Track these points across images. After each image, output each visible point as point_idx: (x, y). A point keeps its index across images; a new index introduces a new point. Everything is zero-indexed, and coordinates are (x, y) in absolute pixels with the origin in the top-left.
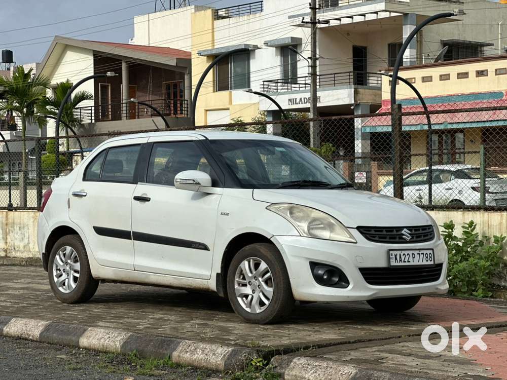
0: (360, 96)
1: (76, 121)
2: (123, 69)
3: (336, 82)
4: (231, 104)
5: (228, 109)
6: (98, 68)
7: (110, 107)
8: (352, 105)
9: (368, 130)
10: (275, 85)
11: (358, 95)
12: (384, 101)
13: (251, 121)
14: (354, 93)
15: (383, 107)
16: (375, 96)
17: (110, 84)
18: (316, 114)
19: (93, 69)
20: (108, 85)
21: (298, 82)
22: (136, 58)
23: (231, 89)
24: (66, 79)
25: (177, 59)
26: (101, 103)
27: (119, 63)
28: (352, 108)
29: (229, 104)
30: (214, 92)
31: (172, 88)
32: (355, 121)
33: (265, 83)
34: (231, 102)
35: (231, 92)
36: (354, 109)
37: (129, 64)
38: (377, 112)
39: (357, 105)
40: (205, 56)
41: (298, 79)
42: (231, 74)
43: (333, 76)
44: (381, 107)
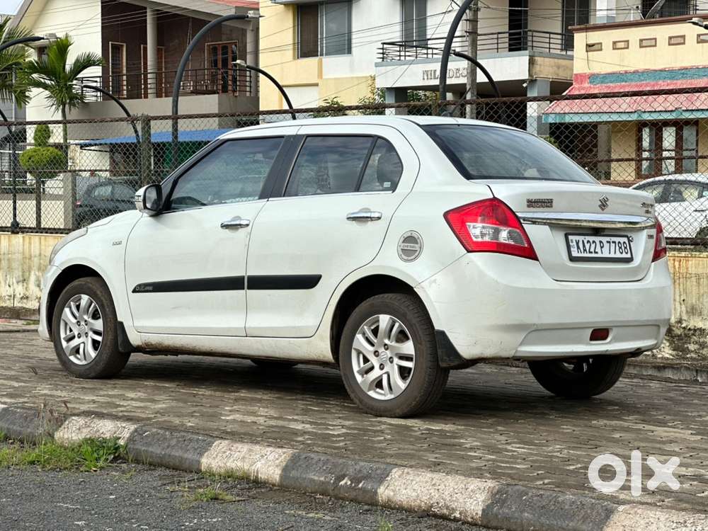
0: (537, 68)
1: (77, 98)
2: (148, 21)
3: (500, 46)
4: (321, 78)
5: (317, 85)
6: (108, 19)
7: (125, 78)
8: (524, 81)
9: (551, 120)
10: (398, 49)
11: (535, 66)
12: (576, 75)
13: (357, 104)
14: (529, 63)
15: (575, 85)
16: (559, 67)
17: (125, 45)
18: (475, 93)
19: (100, 20)
20: (122, 46)
21: (429, 46)
22: (174, 4)
23: (322, 55)
24: (64, 33)
25: (236, 7)
26: (112, 72)
27: (142, 13)
28: (525, 85)
29: (318, 78)
30: (294, 59)
31: (220, 52)
32: (528, 106)
33: (385, 46)
34: (320, 75)
35: (321, 59)
36: (526, 87)
37: (158, 14)
38: (564, 94)
39: (532, 81)
40: (281, 4)
41: (429, 42)
42: (322, 34)
43: (495, 36)
44: (572, 84)
